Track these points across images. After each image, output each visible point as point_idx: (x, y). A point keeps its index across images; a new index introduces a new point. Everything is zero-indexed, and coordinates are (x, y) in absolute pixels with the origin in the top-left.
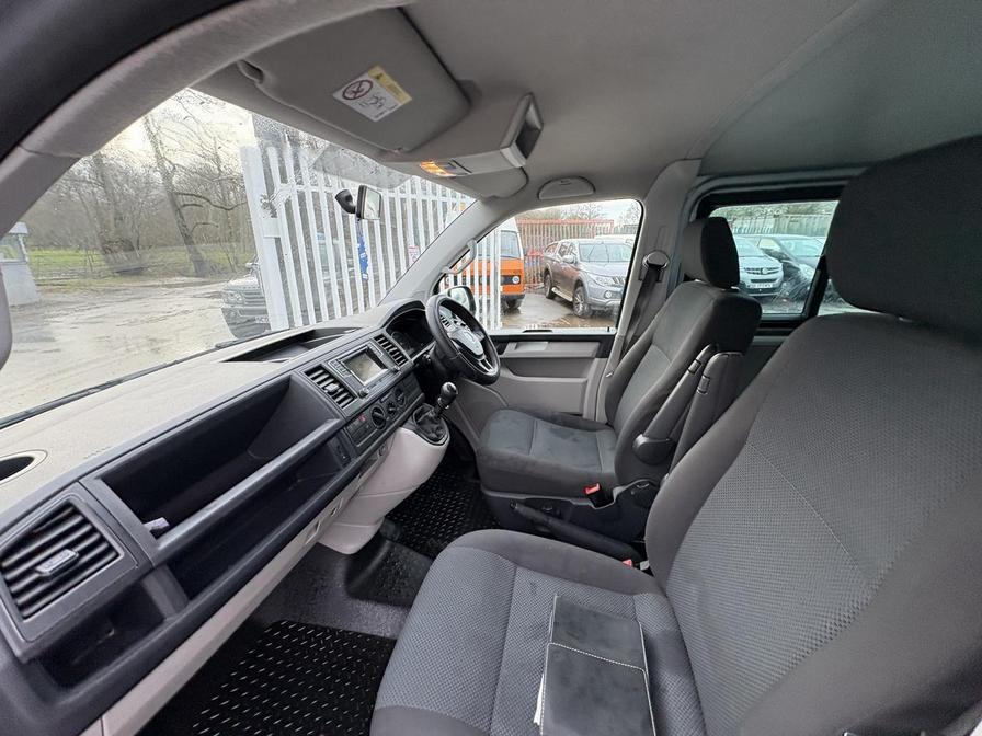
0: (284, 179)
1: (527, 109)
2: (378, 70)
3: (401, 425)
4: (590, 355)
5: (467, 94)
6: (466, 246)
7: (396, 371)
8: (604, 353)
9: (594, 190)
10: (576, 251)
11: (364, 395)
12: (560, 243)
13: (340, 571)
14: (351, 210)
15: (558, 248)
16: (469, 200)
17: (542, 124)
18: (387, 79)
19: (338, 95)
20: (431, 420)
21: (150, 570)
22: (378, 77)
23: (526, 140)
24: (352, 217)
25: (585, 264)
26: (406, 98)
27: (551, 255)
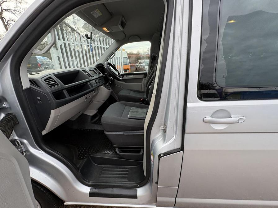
0: (59, 39)
1: (122, 18)
2: (97, 9)
3: (102, 85)
4: (142, 77)
5: (111, 14)
6: (113, 52)
7: (99, 75)
8: (145, 77)
9: (140, 39)
10: (144, 63)
11: (93, 77)
12: (139, 61)
13: (89, 119)
14: (89, 38)
15: (139, 62)
16: (113, 41)
17: (126, 22)
18: (99, 11)
19: (91, 13)
20: (107, 85)
21: (64, 89)
22: (97, 10)
23: (123, 24)
24: (89, 40)
25: (146, 66)
26: (101, 14)
27: (137, 64)
